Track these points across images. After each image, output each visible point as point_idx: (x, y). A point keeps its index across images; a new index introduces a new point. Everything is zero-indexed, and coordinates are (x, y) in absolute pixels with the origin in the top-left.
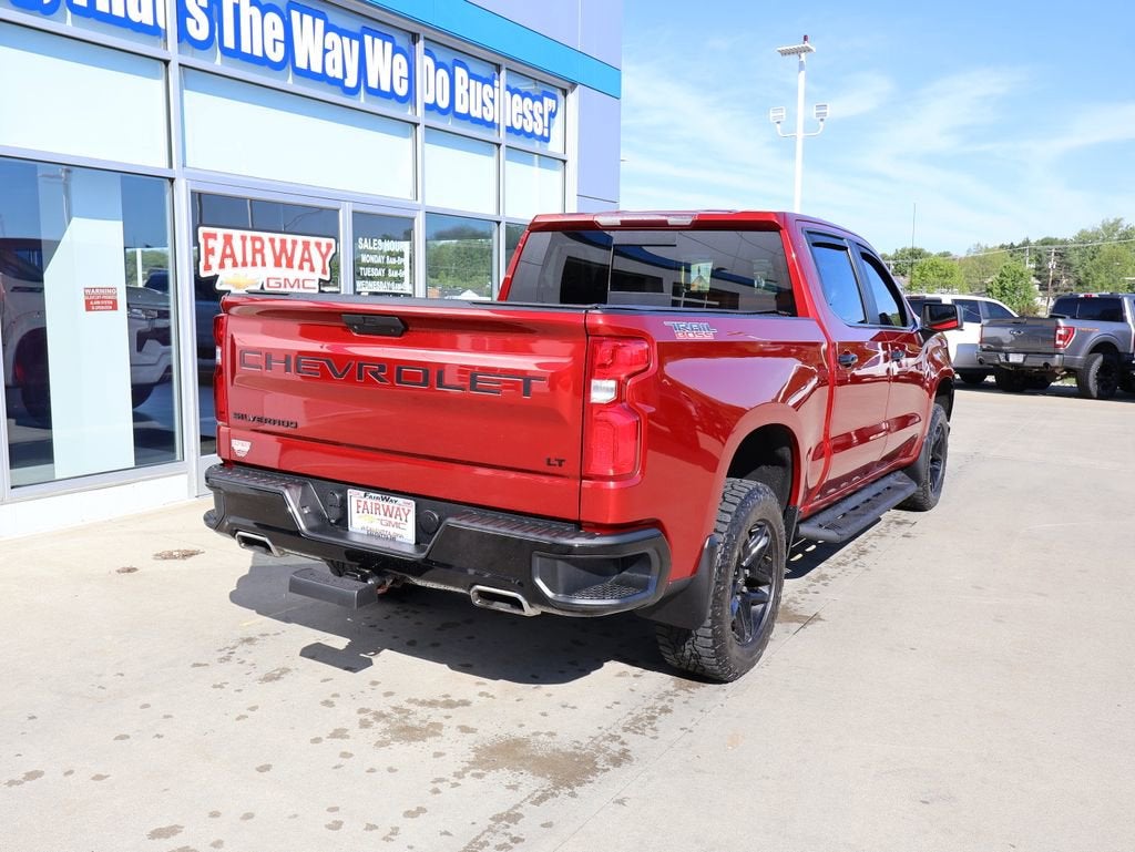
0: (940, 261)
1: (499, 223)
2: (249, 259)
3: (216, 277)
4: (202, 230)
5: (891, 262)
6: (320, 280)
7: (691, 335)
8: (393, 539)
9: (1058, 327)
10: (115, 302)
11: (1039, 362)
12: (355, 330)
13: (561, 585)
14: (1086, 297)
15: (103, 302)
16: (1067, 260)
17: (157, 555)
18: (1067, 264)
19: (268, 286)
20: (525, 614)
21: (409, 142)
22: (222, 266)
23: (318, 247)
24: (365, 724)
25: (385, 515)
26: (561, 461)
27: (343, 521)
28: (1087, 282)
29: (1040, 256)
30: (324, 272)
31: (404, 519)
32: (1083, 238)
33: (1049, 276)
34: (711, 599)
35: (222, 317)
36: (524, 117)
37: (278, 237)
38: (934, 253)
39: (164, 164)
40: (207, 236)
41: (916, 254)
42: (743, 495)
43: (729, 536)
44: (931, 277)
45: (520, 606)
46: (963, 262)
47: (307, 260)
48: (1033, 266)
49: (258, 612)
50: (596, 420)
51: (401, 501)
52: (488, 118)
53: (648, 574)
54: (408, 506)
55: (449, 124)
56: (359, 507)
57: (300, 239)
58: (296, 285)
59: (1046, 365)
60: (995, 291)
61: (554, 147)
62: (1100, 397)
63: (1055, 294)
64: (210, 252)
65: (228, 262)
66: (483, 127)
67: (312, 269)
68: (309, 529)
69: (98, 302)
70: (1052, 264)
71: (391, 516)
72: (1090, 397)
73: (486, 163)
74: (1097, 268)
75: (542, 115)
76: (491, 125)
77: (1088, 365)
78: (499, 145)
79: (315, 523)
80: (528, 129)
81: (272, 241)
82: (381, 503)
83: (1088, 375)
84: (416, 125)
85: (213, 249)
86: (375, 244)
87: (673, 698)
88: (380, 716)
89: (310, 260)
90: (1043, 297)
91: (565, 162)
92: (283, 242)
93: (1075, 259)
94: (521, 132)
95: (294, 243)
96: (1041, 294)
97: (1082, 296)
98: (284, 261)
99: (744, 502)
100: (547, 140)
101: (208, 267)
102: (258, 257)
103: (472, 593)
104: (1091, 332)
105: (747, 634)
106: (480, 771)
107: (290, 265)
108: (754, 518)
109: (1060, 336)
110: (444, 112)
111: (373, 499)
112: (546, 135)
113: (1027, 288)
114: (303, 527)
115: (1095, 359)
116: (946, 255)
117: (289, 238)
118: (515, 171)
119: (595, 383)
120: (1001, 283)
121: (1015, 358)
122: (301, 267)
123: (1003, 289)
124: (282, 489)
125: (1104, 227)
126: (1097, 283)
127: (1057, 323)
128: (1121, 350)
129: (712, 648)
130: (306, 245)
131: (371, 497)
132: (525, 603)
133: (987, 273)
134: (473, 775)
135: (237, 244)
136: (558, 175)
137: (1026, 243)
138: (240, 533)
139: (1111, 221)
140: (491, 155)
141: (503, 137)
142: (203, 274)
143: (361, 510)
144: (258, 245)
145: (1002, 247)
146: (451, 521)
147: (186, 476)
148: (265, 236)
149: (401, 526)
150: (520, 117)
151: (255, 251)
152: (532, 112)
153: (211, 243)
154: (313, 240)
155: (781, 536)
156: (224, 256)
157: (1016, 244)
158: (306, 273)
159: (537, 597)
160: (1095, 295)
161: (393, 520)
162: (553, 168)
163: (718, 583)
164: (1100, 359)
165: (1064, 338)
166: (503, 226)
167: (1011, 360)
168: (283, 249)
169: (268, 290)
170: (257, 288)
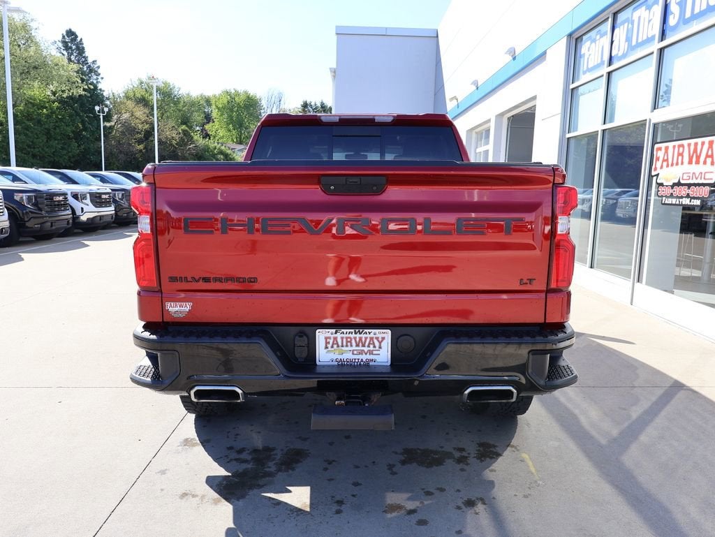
2: (675, 161)
3: (658, 175)
4: (656, 146)
8: (367, 365)
19: (683, 179)
22: (662, 167)
25: (358, 345)
26: (530, 283)
40: (658, 150)
47: (710, 157)
51: (376, 332)
54: (383, 337)
57: (707, 140)
58: (699, 178)
64: (658, 159)
65: (665, 164)
67: (712, 163)
71: (363, 346)
81: (689, 145)
82: (354, 336)
85: (659, 157)
92: (696, 144)
95: (703, 144)
98: (694, 159)
101: (656, 169)
102: (680, 158)
107: (698, 162)
111: (345, 336)
117: (700, 141)
122: (705, 163)
130: (711, 144)
131: (342, 333)
132: (515, 392)
135: (671, 151)
138: (197, 388)
142: (653, 174)
143: (329, 346)
144: (681, 150)
148: (686, 143)
149: (375, 352)
151: (679, 155)
153: (659, 154)
156: (664, 160)
158: (708, 167)
168: (695, 150)
169: (682, 182)
170: (676, 181)
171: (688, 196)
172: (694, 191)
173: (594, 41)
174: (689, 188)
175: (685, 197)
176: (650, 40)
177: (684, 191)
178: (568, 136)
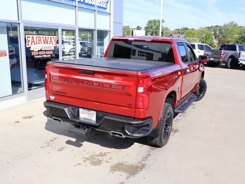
0: (192, 31)
1: (95, 30)
2: (38, 42)
3: (30, 47)
4: (27, 36)
5: (180, 31)
6: (54, 46)
7: (157, 74)
8: (90, 120)
9: (222, 52)
10: (6, 54)
11: (217, 60)
12: (81, 73)
13: (131, 131)
14: (228, 45)
15: (3, 54)
16: (221, 31)
17: (23, 117)
18: (221, 32)
19: (42, 49)
20: (123, 137)
21: (74, 11)
22: (31, 44)
23: (53, 38)
24: (85, 161)
25: (89, 114)
26: (131, 105)
27: (78, 115)
28: (226, 37)
29: (215, 30)
30: (55, 44)
31: (93, 115)
32: (225, 26)
33: (217, 35)
34: (160, 130)
35: (46, 68)
36: (101, 3)
37: (44, 36)
38: (190, 29)
39: (17, 19)
40: (28, 37)
41: (186, 29)
42: (166, 107)
43: (164, 116)
44: (190, 35)
45: (122, 136)
46: (197, 31)
47: (51, 42)
48: (213, 33)
49: (53, 132)
50: (139, 96)
51: (92, 111)
52: (93, 4)
53: (149, 128)
54: (94, 113)
55: (83, 6)
56: (82, 112)
57: (49, 37)
58: (49, 48)
59: (219, 61)
60: (204, 38)
61: (108, 10)
62: (231, 68)
63: (218, 39)
64: (29, 41)
65: (33, 43)
66: (91, 6)
67: (52, 44)
68: (71, 117)
69: (2, 54)
70: (218, 32)
71: (90, 115)
72: (228, 68)
73: (92, 15)
74: (228, 33)
75: (105, 3)
76: (93, 6)
77: (228, 61)
78: (95, 11)
79: (72, 116)
80: (102, 6)
81: (43, 37)
82: (87, 112)
83: (228, 63)
84: (76, 7)
85: (29, 40)
86: (67, 37)
87: (150, 152)
88: (87, 159)
89: (52, 42)
90: (215, 40)
91: (110, 14)
92: (46, 37)
93: (223, 31)
94: (100, 7)
95: (48, 38)
96: (215, 39)
97: (227, 44)
98: (46, 42)
99: (167, 108)
100: (106, 9)
101: (28, 45)
102: (40, 41)
103: (110, 133)
104: (229, 53)
105: (165, 137)
106: (113, 172)
107: (47, 43)
108: (168, 112)
109: (222, 54)
110: (82, 3)
111: (86, 111)
112: (106, 7)
113: (212, 38)
114: (69, 117)
115: (230, 59)
116: (193, 29)
117: (47, 36)
118: (99, 16)
119: (139, 88)
120: (206, 37)
121: (212, 59)
122: (50, 44)
123: (206, 38)
124: (64, 108)
125: (230, 23)
126: (228, 37)
127: (222, 51)
128: (235, 57)
129: (159, 140)
130: (51, 38)
131: (85, 110)
132: (123, 135)
133: (203, 34)
134: (112, 173)
135: (35, 39)
136: (108, 17)
137: (212, 27)
138: (53, 118)
139: (232, 22)
140: (93, 13)
141: (96, 9)
142: (27, 47)
143: (82, 113)
144: (40, 39)
145: (206, 27)
146: (106, 117)
147: (25, 96)
148: (41, 36)
149: (92, 117)
150: (100, 3)
151: (39, 40)
152: (103, 2)
153: (29, 39)
154: (52, 37)
155: (172, 115)
156: (32, 42)
157: (209, 27)
158: (51, 45)
159: (125, 134)
160: (230, 44)
161: (90, 116)
162: (108, 16)
163: (161, 126)
164: (231, 59)
165: (223, 55)
166: (96, 31)
167: (211, 59)
168: (46, 39)
169: (42, 50)
170: (40, 49)
171: (45, 54)
172: (47, 53)
174: (45, 52)
175: (45, 55)
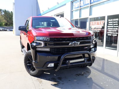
3: (91, 27)
4: (90, 22)
47: (101, 24)
81: (97, 22)
86: (111, 20)
102: (95, 24)
107: (98, 25)
156: (92, 24)
172: (98, 29)
173: (76, 3)
176: (88, 4)
177: (96, 29)
178: (72, 19)
